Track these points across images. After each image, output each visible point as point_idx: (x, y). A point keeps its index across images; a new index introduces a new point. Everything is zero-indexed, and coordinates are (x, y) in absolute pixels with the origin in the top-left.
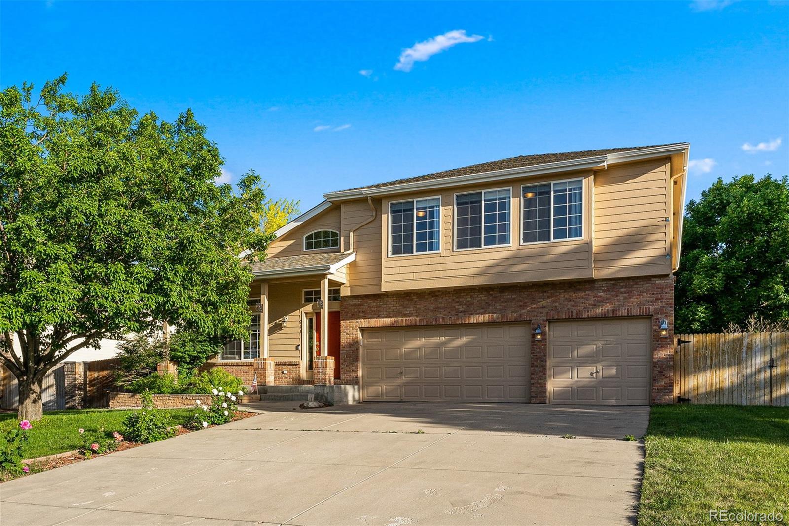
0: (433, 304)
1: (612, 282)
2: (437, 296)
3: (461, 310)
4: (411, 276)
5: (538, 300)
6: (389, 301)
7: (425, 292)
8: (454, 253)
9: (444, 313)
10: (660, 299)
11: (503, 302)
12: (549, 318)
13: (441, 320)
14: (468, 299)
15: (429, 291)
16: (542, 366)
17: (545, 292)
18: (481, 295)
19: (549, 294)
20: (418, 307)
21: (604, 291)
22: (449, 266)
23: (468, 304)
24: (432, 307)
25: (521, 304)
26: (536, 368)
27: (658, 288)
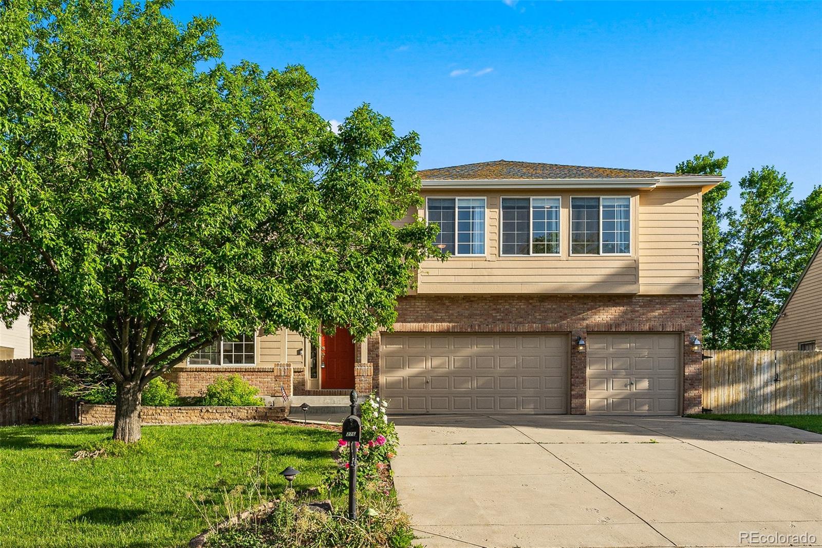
0: (467, 309)
1: (648, 298)
2: (472, 301)
3: (498, 317)
4: (452, 279)
5: (579, 312)
6: (417, 304)
7: (459, 297)
8: (501, 258)
9: (480, 320)
10: (690, 317)
11: (543, 312)
12: (589, 330)
13: (477, 327)
14: (506, 307)
15: (463, 296)
16: (582, 378)
17: (585, 304)
18: (520, 304)
19: (589, 306)
20: (450, 312)
21: (641, 306)
22: (495, 272)
23: (506, 312)
24: (467, 313)
25: (561, 314)
26: (577, 380)
27: (689, 306)
